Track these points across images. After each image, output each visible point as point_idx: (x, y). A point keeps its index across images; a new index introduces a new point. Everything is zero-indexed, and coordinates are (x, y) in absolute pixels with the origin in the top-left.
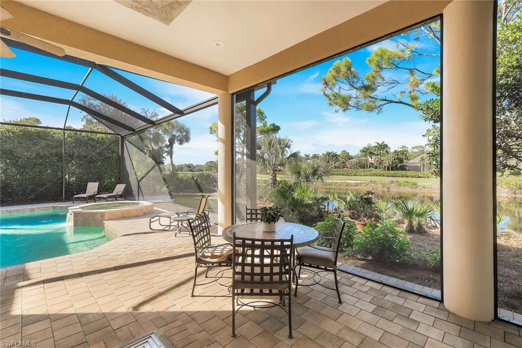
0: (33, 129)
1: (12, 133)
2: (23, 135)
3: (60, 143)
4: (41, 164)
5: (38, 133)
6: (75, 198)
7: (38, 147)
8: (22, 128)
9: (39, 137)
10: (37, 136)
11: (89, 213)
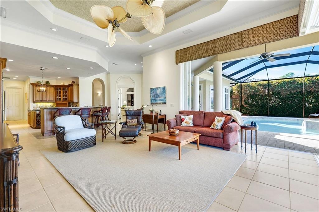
0: (287, 80)
1: (278, 83)
2: (283, 83)
3: (302, 85)
4: (291, 97)
5: (290, 81)
6: (310, 116)
7: (290, 89)
8: (282, 80)
9: (291, 83)
10: (290, 83)
11: (315, 122)
